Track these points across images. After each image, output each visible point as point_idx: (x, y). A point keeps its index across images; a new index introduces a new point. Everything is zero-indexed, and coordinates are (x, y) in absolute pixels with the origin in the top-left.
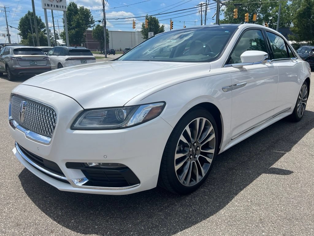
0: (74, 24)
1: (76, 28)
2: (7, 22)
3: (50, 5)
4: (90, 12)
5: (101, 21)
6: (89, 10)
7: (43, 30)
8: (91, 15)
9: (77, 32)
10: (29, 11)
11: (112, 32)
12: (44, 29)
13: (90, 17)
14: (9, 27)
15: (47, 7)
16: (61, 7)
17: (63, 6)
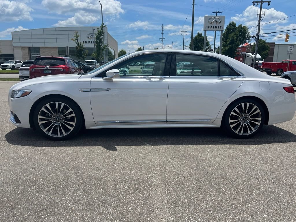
0: (229, 41)
1: (229, 45)
2: (184, 43)
3: (210, 27)
4: (248, 29)
5: (254, 37)
6: (247, 27)
7: (207, 48)
8: (248, 31)
9: (230, 48)
10: (198, 33)
11: (280, 46)
12: (208, 46)
13: (246, 33)
14: (184, 46)
15: (207, 29)
16: (219, 27)
17: (221, 27)
